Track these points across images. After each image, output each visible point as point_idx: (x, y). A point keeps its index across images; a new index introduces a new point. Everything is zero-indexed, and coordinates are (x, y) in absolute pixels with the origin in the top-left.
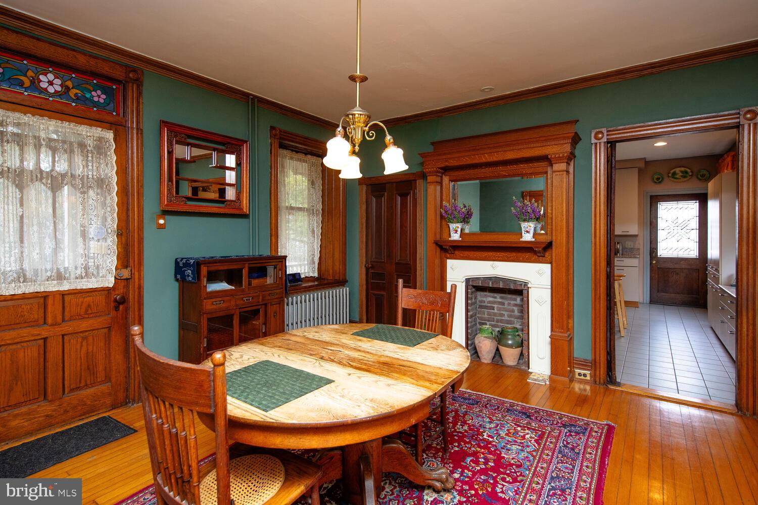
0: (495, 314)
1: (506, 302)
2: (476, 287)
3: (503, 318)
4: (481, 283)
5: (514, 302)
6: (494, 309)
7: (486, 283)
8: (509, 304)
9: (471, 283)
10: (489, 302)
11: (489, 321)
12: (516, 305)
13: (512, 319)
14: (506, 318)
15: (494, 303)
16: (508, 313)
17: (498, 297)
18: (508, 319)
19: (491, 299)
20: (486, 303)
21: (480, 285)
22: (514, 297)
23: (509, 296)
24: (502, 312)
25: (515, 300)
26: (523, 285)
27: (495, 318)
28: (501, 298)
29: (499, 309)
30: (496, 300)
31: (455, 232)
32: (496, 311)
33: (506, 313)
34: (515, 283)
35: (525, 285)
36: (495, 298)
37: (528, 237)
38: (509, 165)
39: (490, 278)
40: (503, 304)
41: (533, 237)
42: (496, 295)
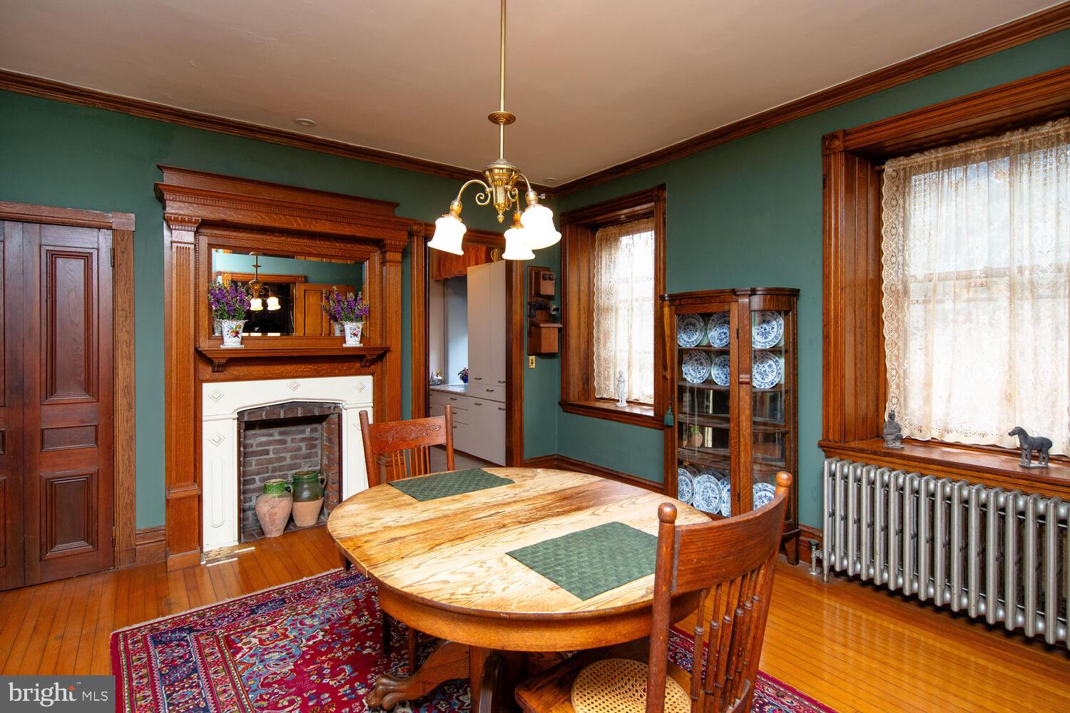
0: (270, 461)
1: (289, 439)
2: (250, 423)
3: (284, 463)
4: (266, 415)
5: (302, 436)
6: (268, 454)
7: (274, 414)
8: (293, 440)
9: (246, 419)
10: (261, 444)
11: (258, 474)
12: (303, 440)
13: (298, 461)
14: (288, 461)
15: (269, 443)
16: (290, 454)
17: (276, 434)
18: (293, 462)
19: (264, 439)
20: (254, 446)
21: (264, 418)
22: (301, 428)
23: (294, 428)
24: (282, 455)
25: (303, 432)
26: (332, 408)
27: (270, 466)
28: (281, 433)
29: (276, 451)
30: (271, 438)
31: (234, 334)
32: (271, 455)
33: (288, 455)
34: (321, 407)
35: (335, 407)
36: (271, 435)
37: (352, 342)
38: (319, 241)
39: (282, 406)
40: (283, 442)
41: (361, 342)
42: (271, 431)
